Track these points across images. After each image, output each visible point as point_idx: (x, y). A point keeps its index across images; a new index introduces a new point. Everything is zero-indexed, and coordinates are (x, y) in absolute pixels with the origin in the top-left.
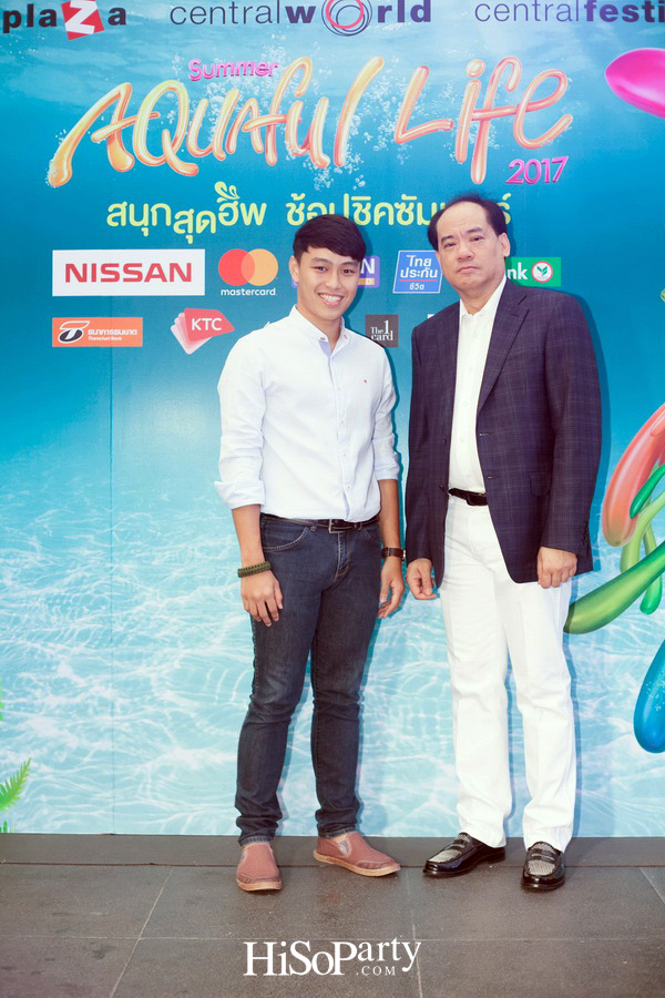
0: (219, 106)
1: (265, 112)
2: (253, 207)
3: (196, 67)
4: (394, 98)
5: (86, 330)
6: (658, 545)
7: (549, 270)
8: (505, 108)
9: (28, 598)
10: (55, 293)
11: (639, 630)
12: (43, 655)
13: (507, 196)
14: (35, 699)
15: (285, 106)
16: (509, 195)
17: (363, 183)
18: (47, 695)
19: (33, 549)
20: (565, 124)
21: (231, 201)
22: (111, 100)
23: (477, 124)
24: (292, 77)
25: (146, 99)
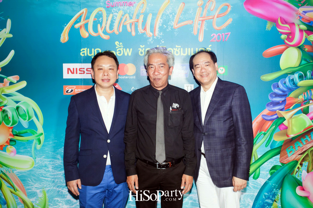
0: (116, 16)
1: (131, 18)
2: (128, 49)
3: (108, 3)
4: (173, 14)
5: (74, 89)
6: (259, 158)
7: (224, 69)
8: (210, 16)
9: (57, 174)
10: (64, 77)
11: (252, 184)
12: (62, 192)
13: (210, 46)
14: (60, 206)
15: (138, 16)
16: (211, 45)
17: (163, 42)
18: (63, 205)
19: (58, 159)
20: (230, 21)
21: (121, 48)
22: (81, 14)
23: (201, 22)
24: (140, 7)
25: (92, 14)
